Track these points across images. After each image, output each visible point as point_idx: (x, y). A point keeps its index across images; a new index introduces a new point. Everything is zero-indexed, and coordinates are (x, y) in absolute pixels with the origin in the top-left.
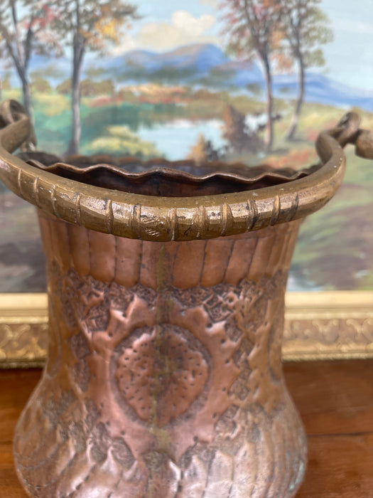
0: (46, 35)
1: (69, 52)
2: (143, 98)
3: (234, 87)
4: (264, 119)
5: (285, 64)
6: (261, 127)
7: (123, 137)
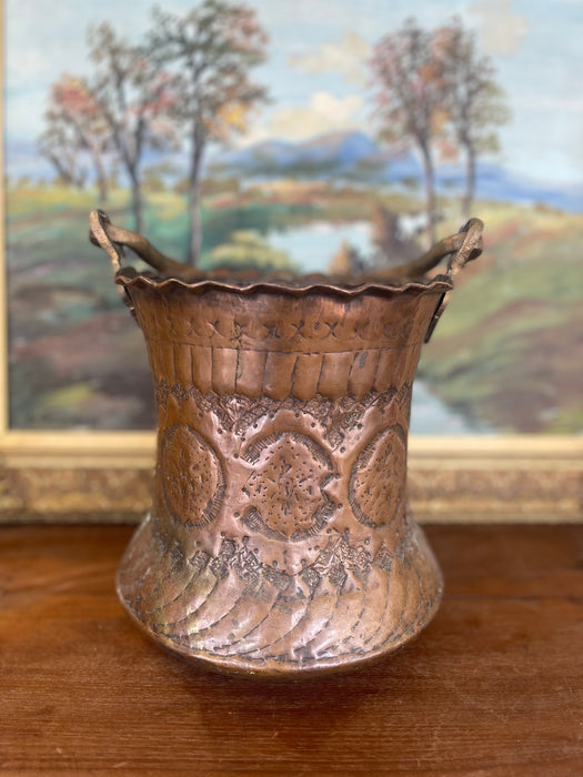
0: (160, 125)
1: (187, 145)
2: (275, 198)
3: (386, 182)
4: (423, 220)
5: (449, 153)
6: (420, 231)
7: (251, 245)
